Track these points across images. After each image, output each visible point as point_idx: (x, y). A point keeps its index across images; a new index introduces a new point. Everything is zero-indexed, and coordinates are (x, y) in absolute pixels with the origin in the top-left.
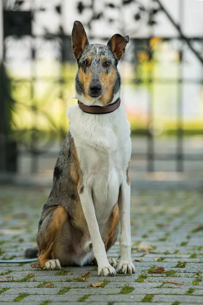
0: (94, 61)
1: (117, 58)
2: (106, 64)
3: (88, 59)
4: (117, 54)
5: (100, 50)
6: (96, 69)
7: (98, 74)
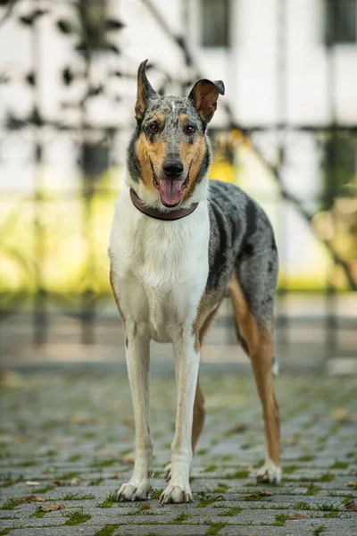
0: (169, 122)
1: (204, 119)
2: (189, 130)
3: (158, 119)
4: (204, 113)
5: (179, 106)
6: (173, 137)
7: (177, 145)
